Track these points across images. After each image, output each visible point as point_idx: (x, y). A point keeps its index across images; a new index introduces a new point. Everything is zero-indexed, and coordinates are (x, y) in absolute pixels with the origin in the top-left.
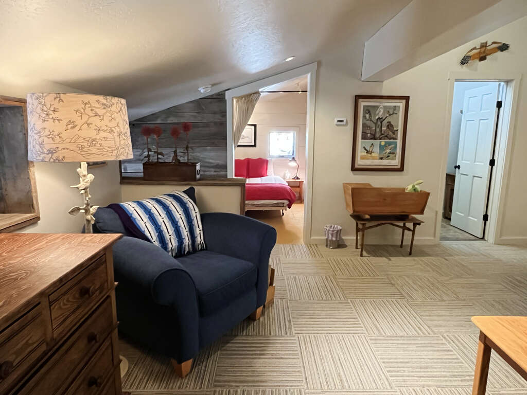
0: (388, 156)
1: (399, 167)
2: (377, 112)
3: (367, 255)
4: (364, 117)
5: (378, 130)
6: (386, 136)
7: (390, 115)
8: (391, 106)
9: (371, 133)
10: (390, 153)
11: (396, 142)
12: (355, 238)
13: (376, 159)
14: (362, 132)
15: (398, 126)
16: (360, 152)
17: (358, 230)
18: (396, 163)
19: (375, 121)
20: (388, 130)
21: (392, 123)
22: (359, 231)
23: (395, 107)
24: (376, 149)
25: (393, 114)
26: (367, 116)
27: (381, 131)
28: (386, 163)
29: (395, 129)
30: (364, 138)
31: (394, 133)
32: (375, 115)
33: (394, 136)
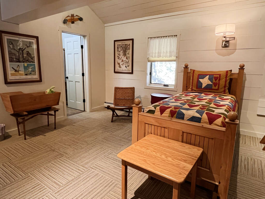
0: (30, 73)
1: (39, 79)
2: (18, 44)
3: (29, 137)
4: (9, 47)
5: (21, 56)
6: (27, 60)
7: (28, 47)
8: (27, 41)
9: (16, 58)
10: (32, 71)
11: (35, 64)
12: (17, 129)
13: (23, 75)
14: (9, 57)
15: (34, 54)
16: (10, 71)
17: (18, 124)
18: (36, 77)
19: (18, 50)
20: (28, 56)
21: (30, 52)
22: (20, 124)
23: (30, 42)
24: (22, 69)
25: (29, 46)
26: (11, 46)
27: (23, 57)
28: (29, 77)
29: (32, 56)
30: (11, 61)
31: (32, 59)
32: (17, 46)
33: (32, 61)
